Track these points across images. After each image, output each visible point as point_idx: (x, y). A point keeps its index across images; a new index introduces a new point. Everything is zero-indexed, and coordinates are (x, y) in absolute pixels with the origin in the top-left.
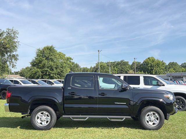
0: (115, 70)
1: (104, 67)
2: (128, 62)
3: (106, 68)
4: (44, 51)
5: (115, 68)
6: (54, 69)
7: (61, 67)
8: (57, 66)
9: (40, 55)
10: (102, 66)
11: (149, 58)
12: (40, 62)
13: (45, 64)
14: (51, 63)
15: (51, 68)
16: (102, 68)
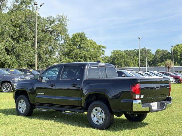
0: (136, 60)
1: (123, 56)
2: (150, 50)
3: (125, 57)
4: (74, 39)
5: (135, 58)
6: (88, 59)
7: (95, 57)
8: (91, 55)
9: (71, 44)
10: (120, 55)
11: (177, 46)
12: (71, 51)
13: (77, 54)
14: (84, 52)
15: (85, 58)
16: (120, 57)
